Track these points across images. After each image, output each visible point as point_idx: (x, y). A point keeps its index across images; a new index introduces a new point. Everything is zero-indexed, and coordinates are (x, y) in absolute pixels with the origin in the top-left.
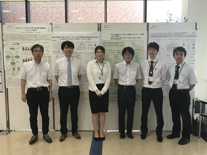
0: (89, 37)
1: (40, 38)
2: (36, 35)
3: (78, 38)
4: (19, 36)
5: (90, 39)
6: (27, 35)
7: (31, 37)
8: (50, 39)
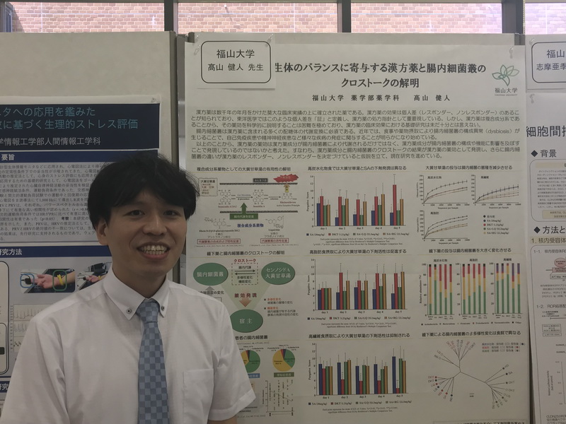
1: (441, 137)
2: (412, 119)
4: (290, 125)
6: (349, 117)
7: (381, 130)
8: (515, 146)
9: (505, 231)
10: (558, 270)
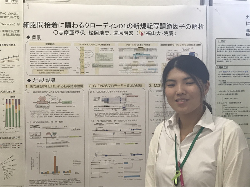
0: (169, 25)
3: (127, 29)
5: (174, 33)
8: (17, 33)
9: (11, 81)
10: (40, 103)
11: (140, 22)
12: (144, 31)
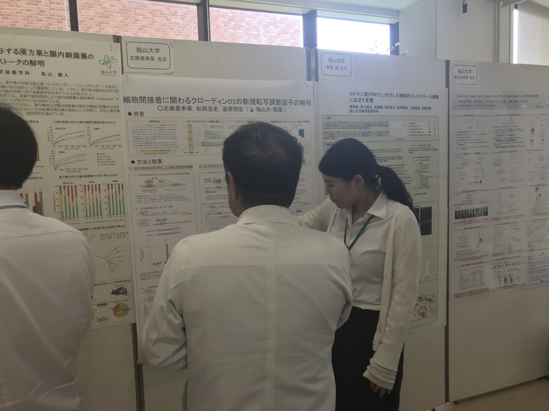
0: (278, 101)
3: (236, 105)
11: (249, 97)
12: (254, 107)
